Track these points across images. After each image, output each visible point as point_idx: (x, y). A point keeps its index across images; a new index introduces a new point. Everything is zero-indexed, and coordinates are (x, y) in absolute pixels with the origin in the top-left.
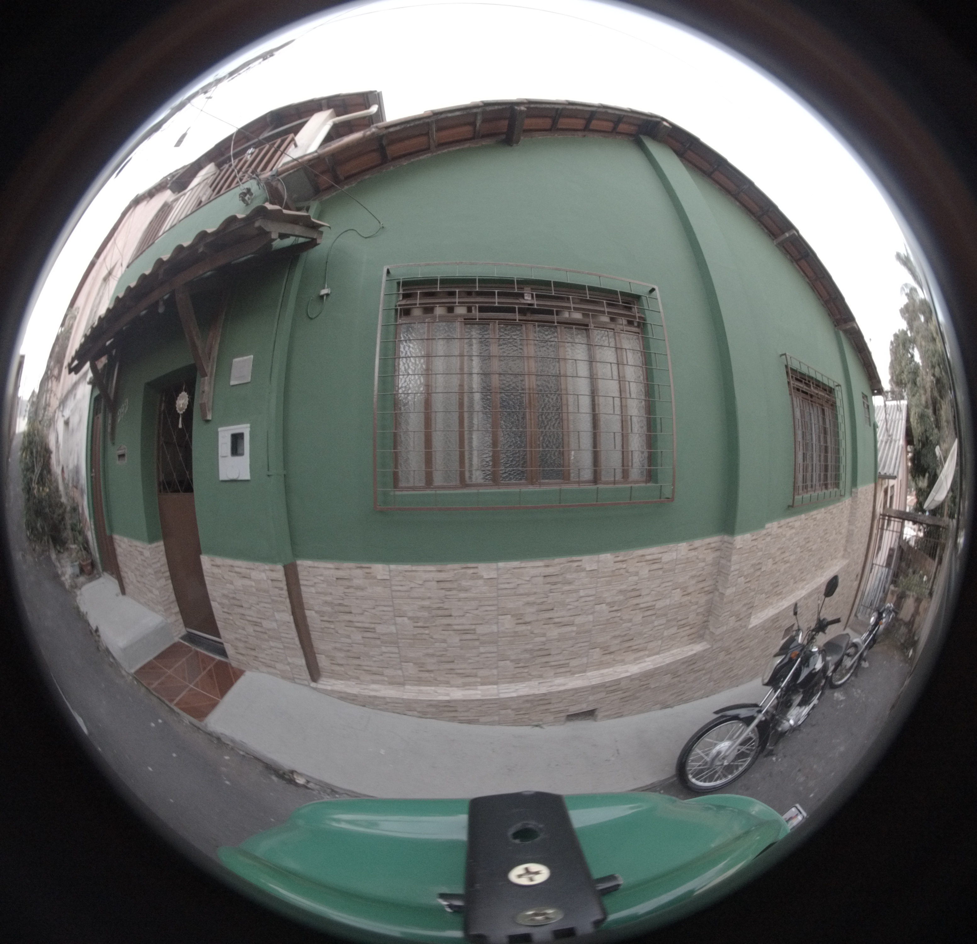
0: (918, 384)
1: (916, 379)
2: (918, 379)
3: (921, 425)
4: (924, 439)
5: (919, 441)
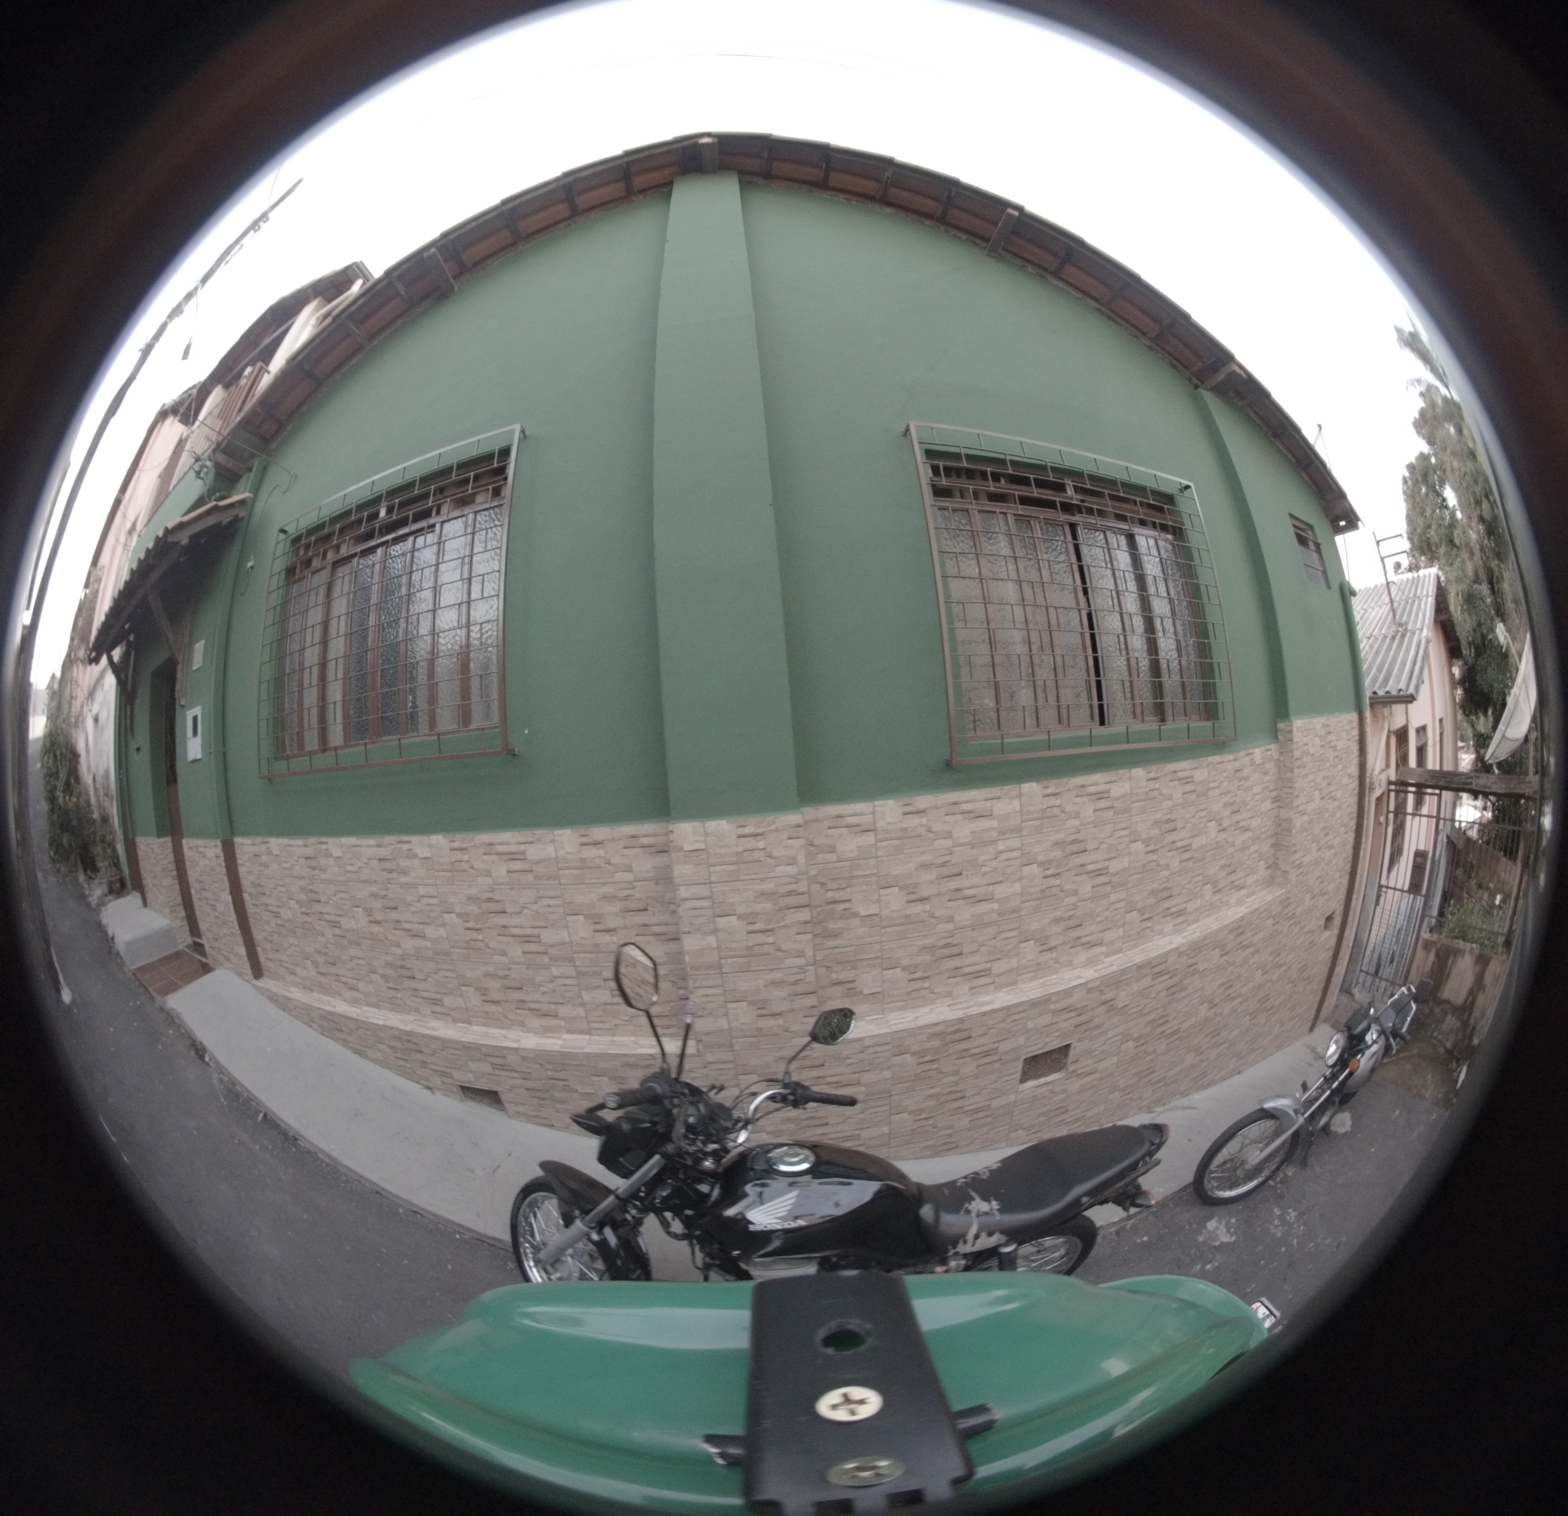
0: (1457, 542)
1: (1452, 534)
2: (1456, 533)
3: (1469, 615)
4: (1479, 640)
5: (1469, 644)
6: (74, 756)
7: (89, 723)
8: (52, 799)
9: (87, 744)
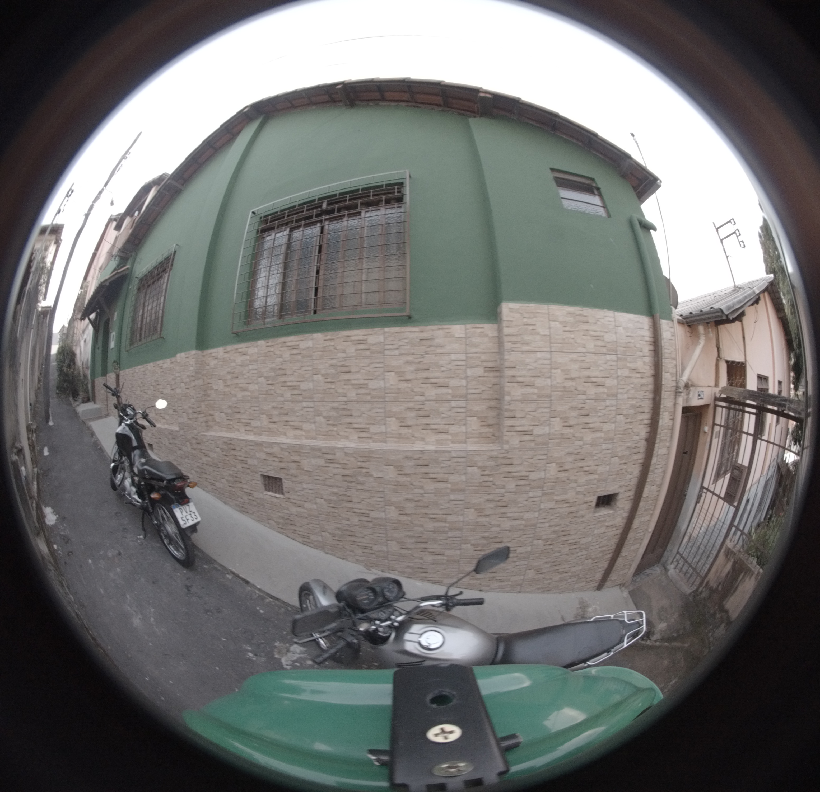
6: (73, 355)
7: (82, 343)
8: (60, 370)
9: (81, 351)
